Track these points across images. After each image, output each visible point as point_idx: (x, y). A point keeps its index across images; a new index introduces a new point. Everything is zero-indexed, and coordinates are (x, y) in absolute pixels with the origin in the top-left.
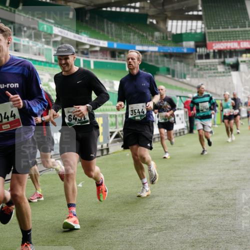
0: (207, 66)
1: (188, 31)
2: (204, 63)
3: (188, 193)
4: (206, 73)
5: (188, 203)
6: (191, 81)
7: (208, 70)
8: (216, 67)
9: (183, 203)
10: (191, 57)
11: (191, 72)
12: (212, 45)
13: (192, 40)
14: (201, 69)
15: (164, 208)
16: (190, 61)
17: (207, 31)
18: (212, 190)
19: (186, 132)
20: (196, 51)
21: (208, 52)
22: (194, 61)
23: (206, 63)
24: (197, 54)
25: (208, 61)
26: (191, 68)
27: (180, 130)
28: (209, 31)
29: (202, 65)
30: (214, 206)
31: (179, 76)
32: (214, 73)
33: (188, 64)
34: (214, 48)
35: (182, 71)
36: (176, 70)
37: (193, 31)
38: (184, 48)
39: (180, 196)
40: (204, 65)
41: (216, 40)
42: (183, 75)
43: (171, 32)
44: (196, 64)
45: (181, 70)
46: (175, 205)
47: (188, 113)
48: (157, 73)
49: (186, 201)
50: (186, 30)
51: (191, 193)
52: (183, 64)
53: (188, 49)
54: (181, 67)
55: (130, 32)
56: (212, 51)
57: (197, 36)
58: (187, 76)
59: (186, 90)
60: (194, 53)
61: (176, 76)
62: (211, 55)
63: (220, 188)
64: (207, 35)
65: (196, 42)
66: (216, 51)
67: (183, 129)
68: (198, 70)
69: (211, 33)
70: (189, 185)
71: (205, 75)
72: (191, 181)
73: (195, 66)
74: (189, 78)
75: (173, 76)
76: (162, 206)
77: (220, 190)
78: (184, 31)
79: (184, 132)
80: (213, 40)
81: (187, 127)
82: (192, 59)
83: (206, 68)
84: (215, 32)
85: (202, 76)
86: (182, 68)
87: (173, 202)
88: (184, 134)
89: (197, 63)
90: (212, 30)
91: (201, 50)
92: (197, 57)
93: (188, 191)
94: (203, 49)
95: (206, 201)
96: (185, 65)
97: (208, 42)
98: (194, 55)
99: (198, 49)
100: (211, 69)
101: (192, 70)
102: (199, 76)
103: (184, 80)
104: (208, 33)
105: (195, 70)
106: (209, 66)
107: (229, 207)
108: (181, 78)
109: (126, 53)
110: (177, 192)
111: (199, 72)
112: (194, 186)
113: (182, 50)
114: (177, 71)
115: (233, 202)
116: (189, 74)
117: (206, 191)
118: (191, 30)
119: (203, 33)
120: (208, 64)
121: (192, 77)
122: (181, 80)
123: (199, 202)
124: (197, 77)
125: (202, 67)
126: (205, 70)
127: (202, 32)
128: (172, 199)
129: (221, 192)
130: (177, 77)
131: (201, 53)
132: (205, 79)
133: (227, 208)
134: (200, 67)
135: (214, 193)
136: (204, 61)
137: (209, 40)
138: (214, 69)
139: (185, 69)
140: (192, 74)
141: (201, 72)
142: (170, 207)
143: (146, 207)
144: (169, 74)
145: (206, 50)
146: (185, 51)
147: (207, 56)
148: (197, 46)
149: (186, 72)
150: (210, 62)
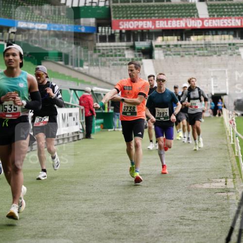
0: (111, 52)
1: (88, 5)
2: (106, 47)
3: (82, 217)
4: (109, 60)
5: (81, 230)
6: (89, 69)
7: (112, 56)
8: (123, 52)
9: (74, 229)
10: (91, 38)
11: (89, 58)
12: (118, 23)
13: (92, 17)
14: (103, 55)
15: (50, 235)
16: (89, 44)
17: (112, 4)
18: (113, 213)
19: (81, 136)
20: (98, 31)
21: (113, 32)
22: (95, 44)
23: (111, 46)
24: (99, 34)
25: (112, 44)
26: (90, 52)
27: (73, 133)
28: (115, 4)
29: (104, 50)
30: (116, 234)
31: (73, 63)
32: (120, 60)
33: (87, 48)
34: (121, 28)
35: (79, 57)
36: (70, 55)
37: (94, 5)
38: (81, 27)
39: (72, 221)
40: (106, 49)
41: (123, 17)
42: (79, 62)
43: (65, 4)
44: (97, 48)
45: (77, 55)
46: (65, 232)
47: (84, 112)
48: (45, 58)
49: (79, 227)
50: (85, 3)
51: (86, 216)
52: (79, 47)
53: (86, 27)
54: (77, 51)
55: (11, 4)
56: (118, 31)
57: (98, 11)
58: (85, 63)
59: (82, 82)
60: (95, 33)
61: (70, 63)
62: (117, 36)
63: (123, 211)
64: (112, 10)
65: (97, 19)
66: (124, 31)
67: (77, 132)
68: (100, 56)
69: (118, 7)
70: (83, 206)
71: (108, 63)
72: (86, 200)
73: (95, 50)
74: (87, 66)
75: (67, 63)
76: (47, 233)
77: (123, 214)
78: (82, 4)
79: (78, 136)
80: (120, 18)
81: (83, 129)
82: (92, 41)
83: (110, 53)
84: (122, 7)
85: (104, 65)
86: (79, 53)
87: (63, 227)
88: (79, 140)
89: (99, 47)
90: (119, 4)
91: (104, 31)
92: (98, 39)
93: (81, 213)
94: (107, 28)
95: (105, 227)
96: (82, 49)
97: (113, 19)
98: (95, 36)
99: (100, 29)
100: (116, 56)
101: (91, 55)
102: (100, 64)
103: (81, 69)
104: (114, 7)
105: (95, 56)
106: (114, 51)
107: (135, 235)
108: (77, 66)
109: (5, 31)
110: (68, 214)
111: (100, 58)
112: (91, 208)
113: (79, 28)
114: (72, 56)
115: (141, 228)
116: (87, 61)
117: (106, 214)
118: (92, 2)
119: (107, 7)
120: (113, 48)
121: (91, 65)
122: (76, 68)
123: (95, 228)
124: (97, 65)
125: (105, 52)
126: (108, 56)
127: (105, 6)
128: (61, 224)
129: (124, 216)
130: (72, 65)
131: (103, 34)
132: (107, 68)
133: (132, 237)
134: (101, 51)
135: (116, 217)
136: (108, 44)
137: (115, 17)
138: (120, 56)
139: (83, 53)
140: (92, 60)
141: (104, 59)
142: (58, 235)
143: (27, 234)
144: (61, 61)
145: (110, 30)
146: (83, 30)
147: (112, 38)
148: (98, 24)
149: (83, 59)
150: (114, 46)
